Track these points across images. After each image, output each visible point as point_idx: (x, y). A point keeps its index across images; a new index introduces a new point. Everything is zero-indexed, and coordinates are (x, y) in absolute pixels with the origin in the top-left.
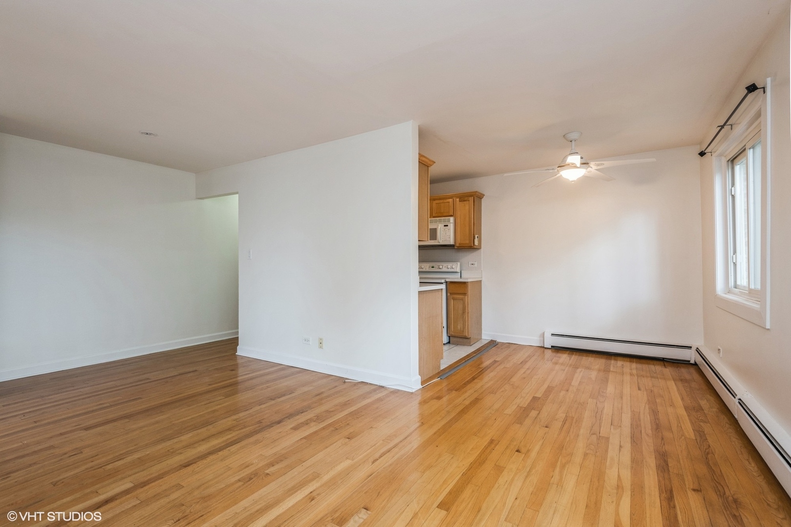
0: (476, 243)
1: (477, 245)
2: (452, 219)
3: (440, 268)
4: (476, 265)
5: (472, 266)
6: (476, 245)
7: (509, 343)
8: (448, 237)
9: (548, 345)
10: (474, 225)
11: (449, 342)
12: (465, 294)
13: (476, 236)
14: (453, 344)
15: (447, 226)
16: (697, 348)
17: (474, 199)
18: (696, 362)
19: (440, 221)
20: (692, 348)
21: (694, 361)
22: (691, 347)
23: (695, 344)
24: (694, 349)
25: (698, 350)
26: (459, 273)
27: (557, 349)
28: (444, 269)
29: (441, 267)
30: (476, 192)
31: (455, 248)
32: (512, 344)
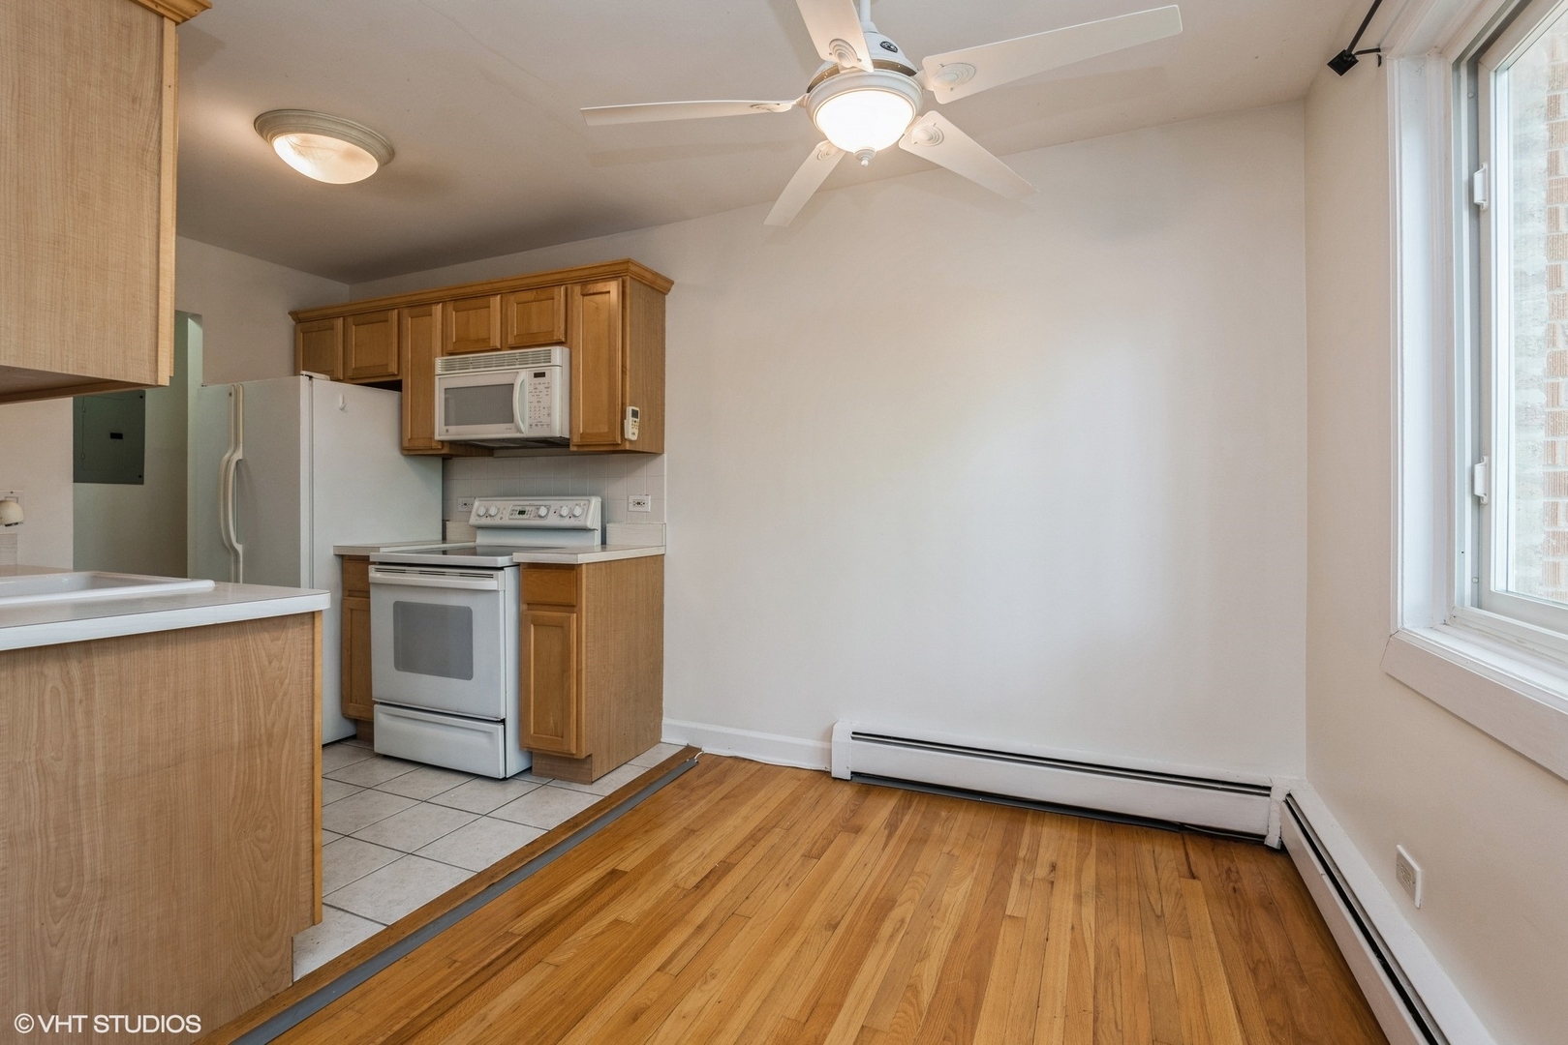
0: (632, 431)
1: (635, 438)
2: (558, 354)
3: (540, 516)
4: (649, 507)
5: (638, 508)
6: (631, 441)
7: (736, 758)
8: (546, 412)
9: (841, 770)
10: (624, 372)
11: (529, 770)
12: (571, 606)
13: (629, 409)
14: (541, 775)
15: (542, 375)
16: (1289, 795)
17: (624, 287)
18: (1283, 846)
19: (524, 361)
20: (1273, 793)
21: (1277, 840)
22: (1269, 789)
23: (1283, 780)
24: (1278, 795)
25: (1290, 801)
26: (598, 535)
27: (868, 783)
28: (553, 521)
29: (543, 511)
30: (628, 262)
31: (573, 449)
32: (745, 759)
